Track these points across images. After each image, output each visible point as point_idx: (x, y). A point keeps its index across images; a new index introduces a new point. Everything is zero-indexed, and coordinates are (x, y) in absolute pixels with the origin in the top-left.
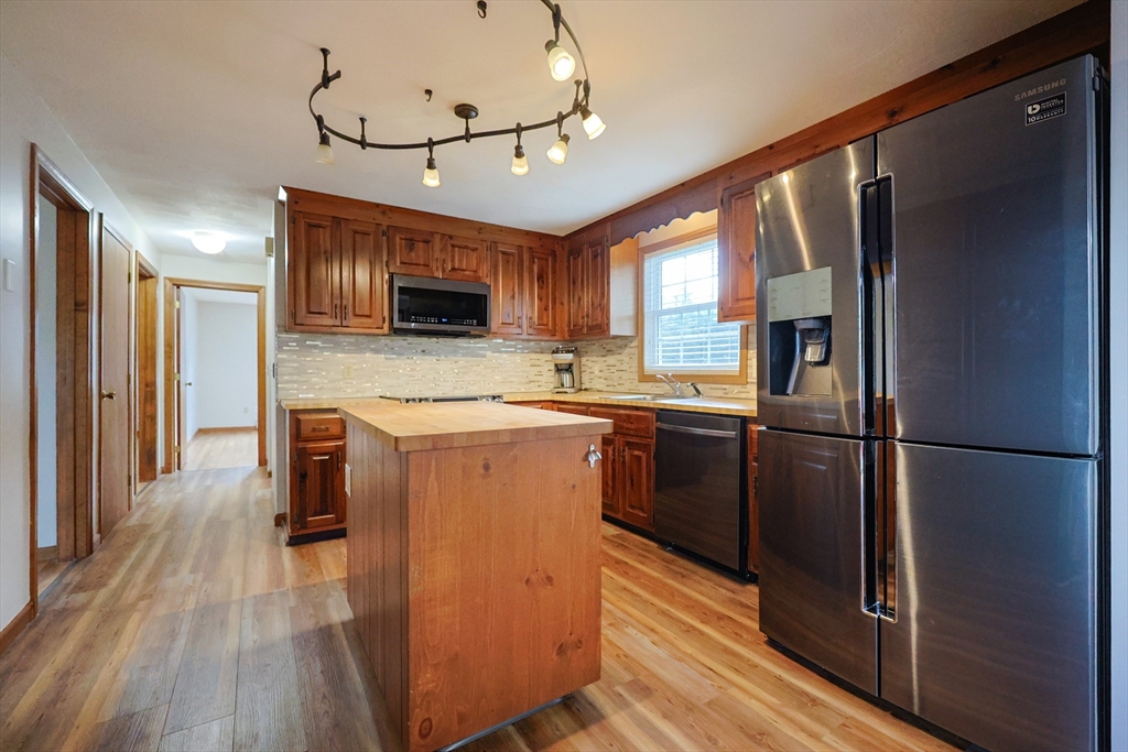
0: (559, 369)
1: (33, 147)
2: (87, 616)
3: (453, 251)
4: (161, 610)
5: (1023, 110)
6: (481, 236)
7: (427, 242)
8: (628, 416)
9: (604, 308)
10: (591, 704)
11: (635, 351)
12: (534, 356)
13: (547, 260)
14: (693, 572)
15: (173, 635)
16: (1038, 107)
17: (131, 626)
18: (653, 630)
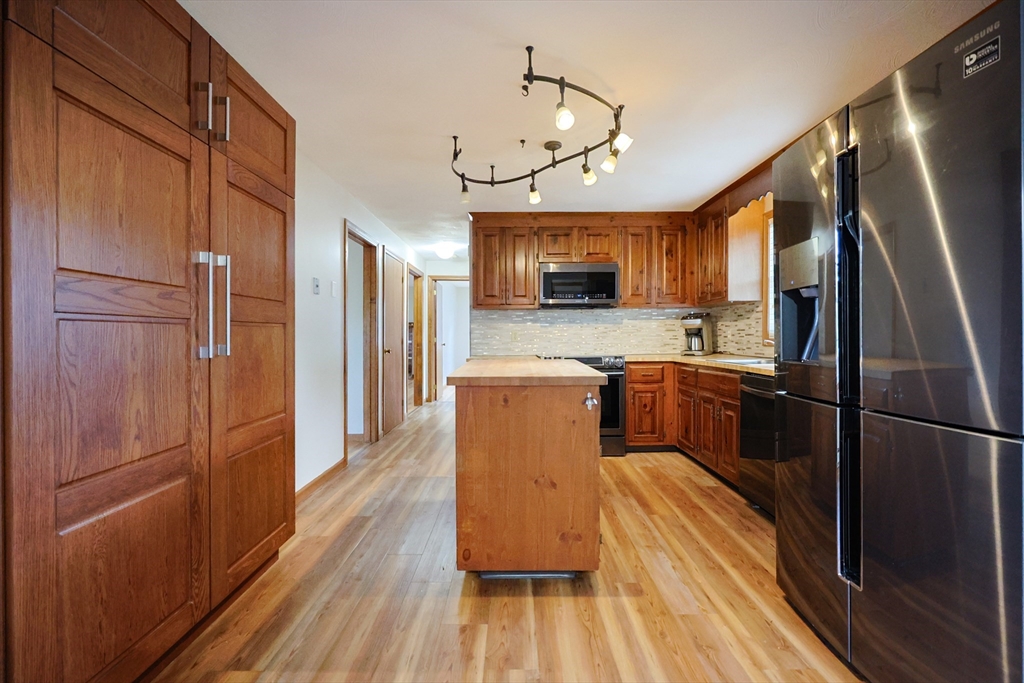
0: (690, 334)
1: (345, 220)
2: (365, 470)
3: (588, 240)
4: (394, 474)
5: (962, 61)
6: (613, 223)
7: (567, 235)
8: (724, 377)
9: (722, 275)
10: (591, 586)
11: (760, 315)
12: (669, 322)
13: (676, 236)
14: (762, 529)
15: (392, 488)
16: (974, 57)
17: (379, 479)
18: (680, 559)
